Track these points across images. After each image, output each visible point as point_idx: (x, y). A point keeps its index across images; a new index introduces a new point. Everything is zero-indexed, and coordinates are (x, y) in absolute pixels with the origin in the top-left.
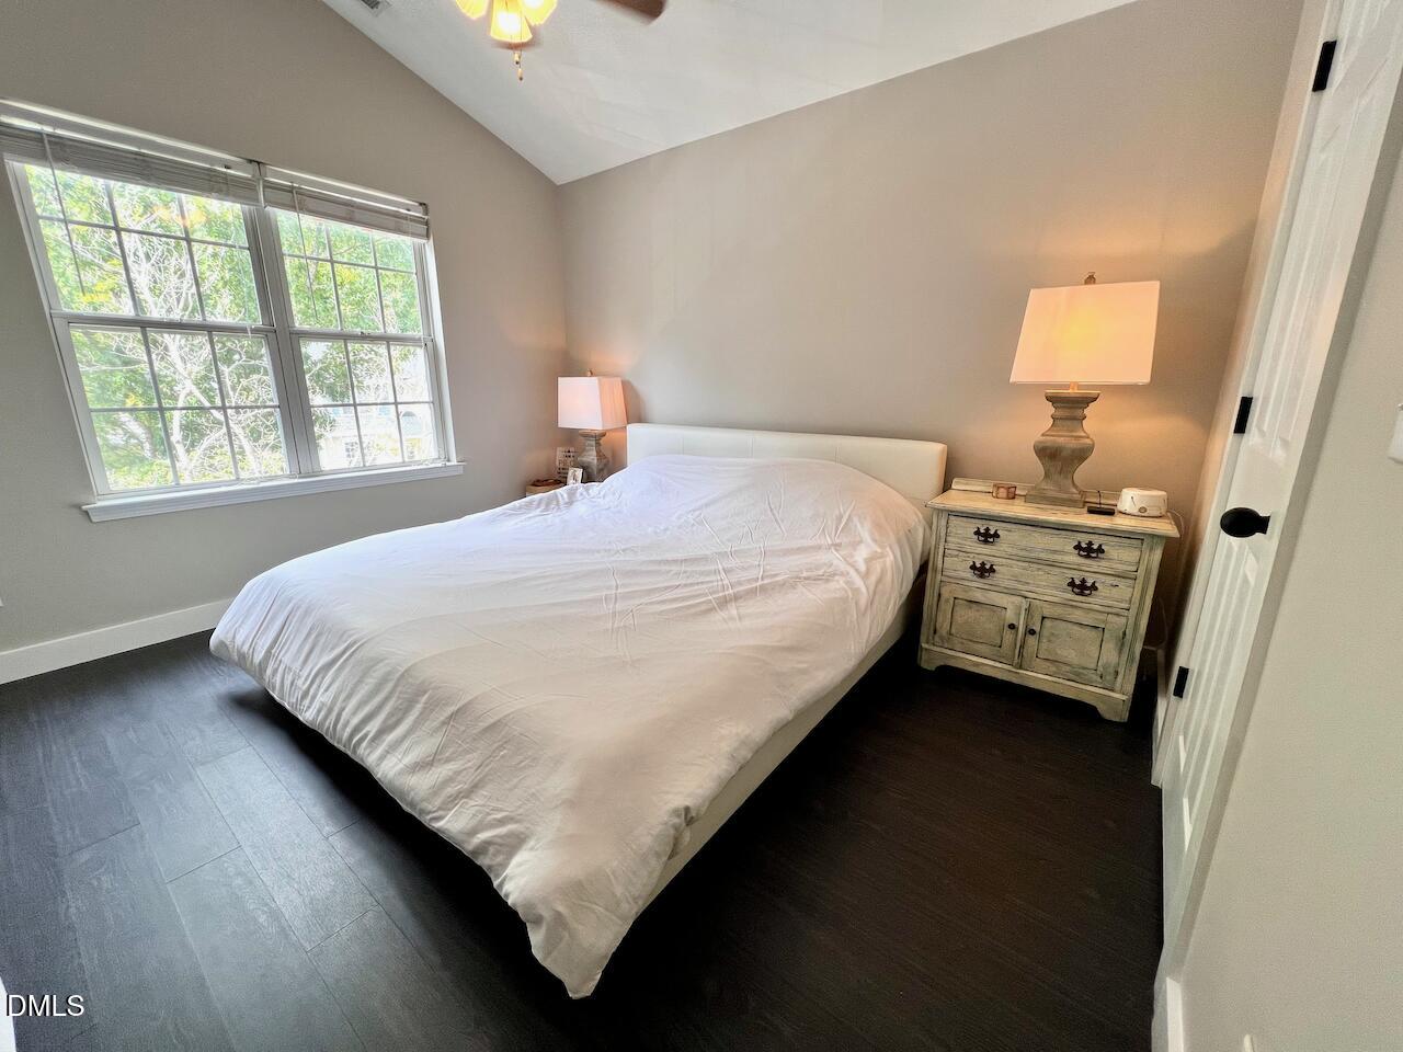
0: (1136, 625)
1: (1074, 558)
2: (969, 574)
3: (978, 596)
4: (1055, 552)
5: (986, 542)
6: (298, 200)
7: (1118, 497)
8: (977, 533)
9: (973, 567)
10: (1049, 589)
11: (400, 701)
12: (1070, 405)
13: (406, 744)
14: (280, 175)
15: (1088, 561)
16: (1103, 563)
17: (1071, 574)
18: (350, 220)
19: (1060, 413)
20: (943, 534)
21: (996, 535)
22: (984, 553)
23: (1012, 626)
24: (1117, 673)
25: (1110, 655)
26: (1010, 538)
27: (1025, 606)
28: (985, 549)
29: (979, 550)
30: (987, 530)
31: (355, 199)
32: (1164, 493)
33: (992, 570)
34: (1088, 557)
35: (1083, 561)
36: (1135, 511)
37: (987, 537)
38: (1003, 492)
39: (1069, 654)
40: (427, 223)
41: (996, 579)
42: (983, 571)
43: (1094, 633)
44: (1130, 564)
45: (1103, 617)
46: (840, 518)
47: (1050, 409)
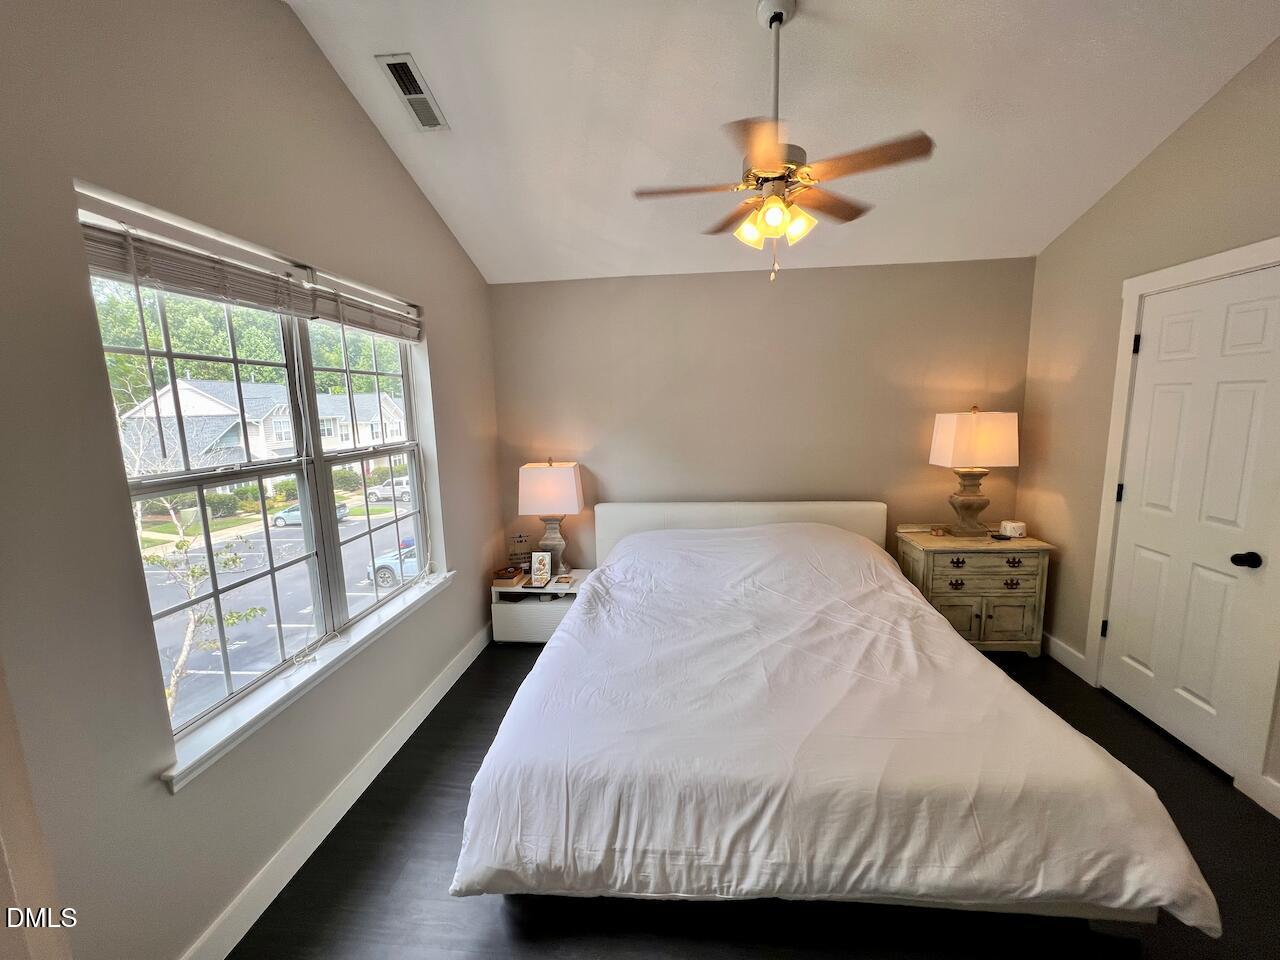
0: (1040, 600)
1: (1007, 569)
2: (948, 588)
3: (956, 601)
4: (995, 567)
5: (958, 567)
6: (339, 309)
7: (999, 526)
8: (952, 562)
9: (951, 584)
10: (994, 588)
11: (896, 820)
12: (971, 479)
13: (935, 851)
14: (326, 281)
15: (1014, 569)
16: (1022, 569)
17: (1006, 578)
18: (372, 327)
19: (966, 483)
20: (931, 564)
21: (963, 562)
22: (956, 574)
23: (978, 616)
24: (1033, 629)
25: (1029, 620)
26: (971, 562)
27: (985, 602)
28: (957, 572)
29: (953, 573)
30: (958, 559)
31: (376, 305)
32: (1023, 524)
33: (962, 584)
34: (1014, 566)
35: (1011, 569)
36: (1017, 535)
37: (958, 564)
38: (940, 532)
39: (1008, 625)
40: (419, 325)
41: (966, 588)
42: (957, 585)
43: (1020, 610)
44: (1034, 566)
45: (1024, 599)
46: (869, 565)
47: (959, 480)
